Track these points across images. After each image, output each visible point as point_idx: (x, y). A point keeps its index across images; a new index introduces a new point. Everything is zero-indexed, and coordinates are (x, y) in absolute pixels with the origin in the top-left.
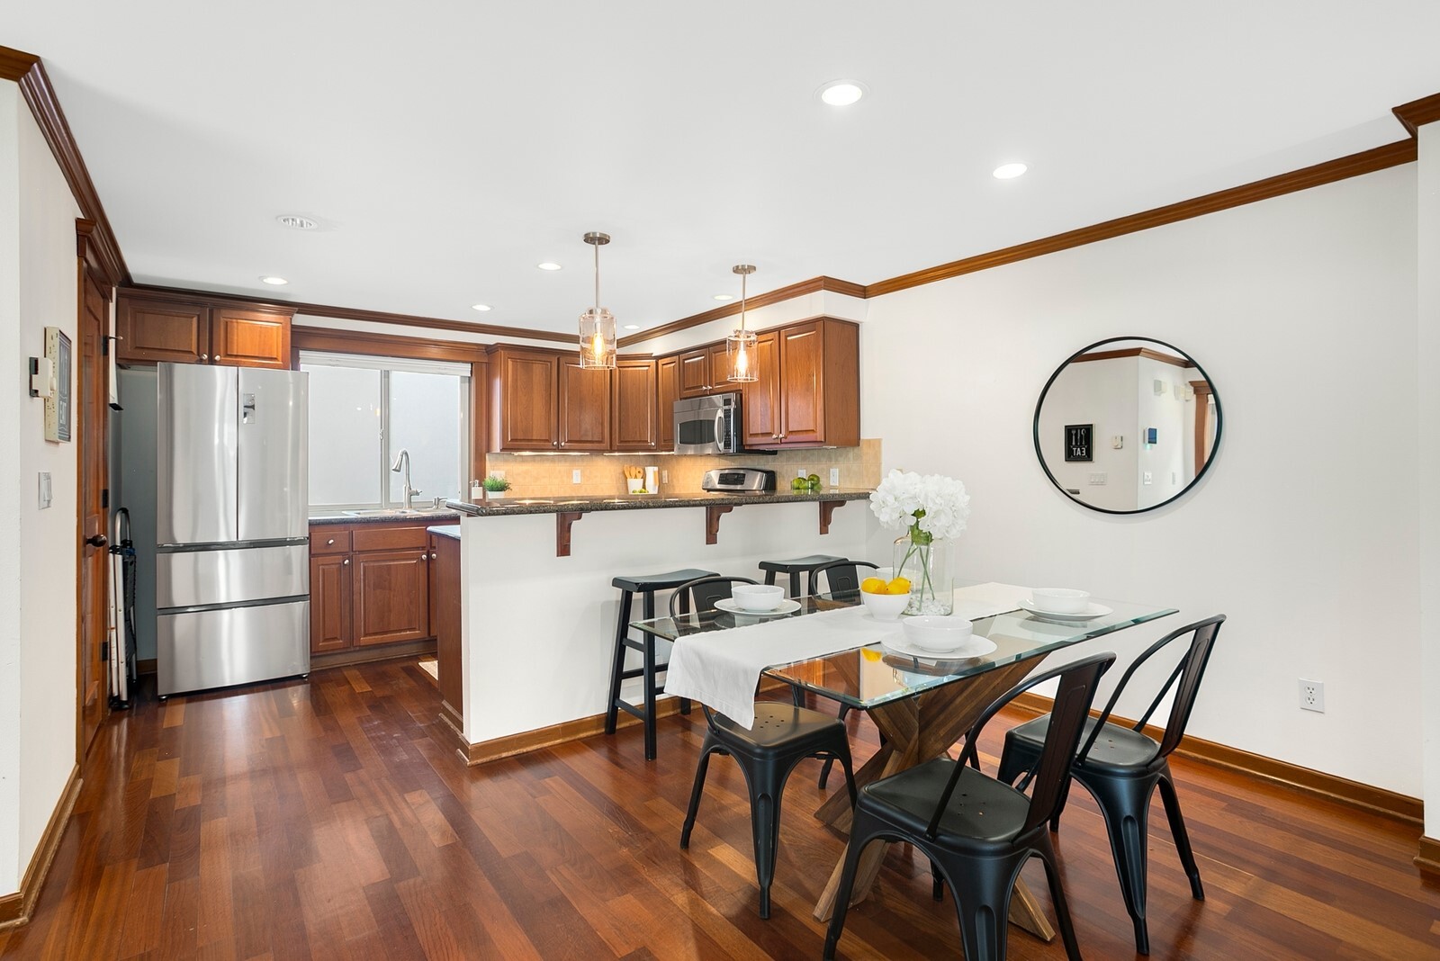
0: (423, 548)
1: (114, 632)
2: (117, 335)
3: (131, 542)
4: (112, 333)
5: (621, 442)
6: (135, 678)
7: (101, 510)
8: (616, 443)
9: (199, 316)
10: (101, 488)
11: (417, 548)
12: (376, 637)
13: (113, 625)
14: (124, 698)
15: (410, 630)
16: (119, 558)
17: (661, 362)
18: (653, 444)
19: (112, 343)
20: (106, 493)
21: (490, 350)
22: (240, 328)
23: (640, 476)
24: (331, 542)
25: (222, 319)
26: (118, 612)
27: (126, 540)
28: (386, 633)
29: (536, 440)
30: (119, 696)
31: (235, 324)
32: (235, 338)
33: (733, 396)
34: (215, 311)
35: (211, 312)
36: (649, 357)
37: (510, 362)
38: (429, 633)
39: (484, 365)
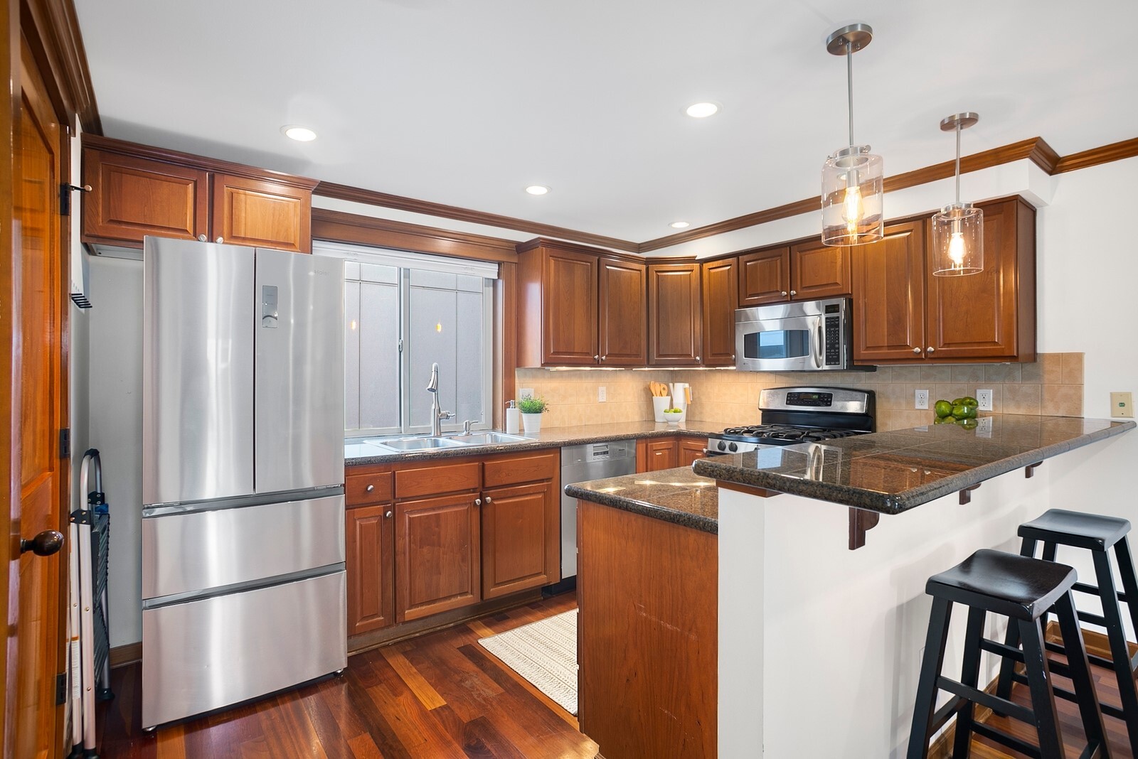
0: (474, 490)
1: (76, 645)
2: (83, 183)
3: (103, 494)
4: (75, 180)
5: (659, 355)
6: (106, 686)
7: (57, 462)
8: (655, 357)
9: (195, 183)
10: (57, 426)
11: (468, 491)
12: (424, 608)
13: (75, 633)
14: (91, 745)
15: (461, 594)
16: (85, 529)
17: (706, 266)
18: (698, 358)
19: (75, 197)
20: (65, 434)
21: (521, 248)
22: (248, 201)
23: (664, 393)
24: (371, 487)
25: (225, 188)
26: (84, 612)
27: (96, 493)
28: (433, 601)
29: (578, 353)
30: (83, 742)
31: (243, 197)
32: (243, 215)
33: (842, 303)
34: (217, 177)
35: (212, 178)
36: (691, 260)
37: (552, 262)
38: (482, 597)
39: (513, 266)
